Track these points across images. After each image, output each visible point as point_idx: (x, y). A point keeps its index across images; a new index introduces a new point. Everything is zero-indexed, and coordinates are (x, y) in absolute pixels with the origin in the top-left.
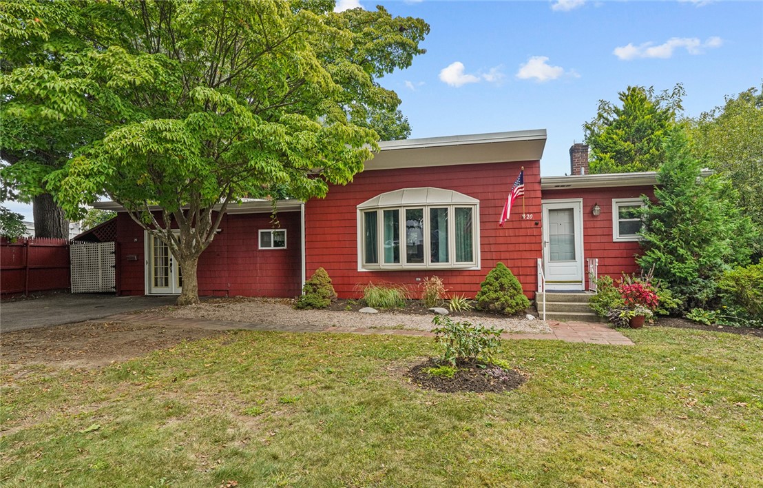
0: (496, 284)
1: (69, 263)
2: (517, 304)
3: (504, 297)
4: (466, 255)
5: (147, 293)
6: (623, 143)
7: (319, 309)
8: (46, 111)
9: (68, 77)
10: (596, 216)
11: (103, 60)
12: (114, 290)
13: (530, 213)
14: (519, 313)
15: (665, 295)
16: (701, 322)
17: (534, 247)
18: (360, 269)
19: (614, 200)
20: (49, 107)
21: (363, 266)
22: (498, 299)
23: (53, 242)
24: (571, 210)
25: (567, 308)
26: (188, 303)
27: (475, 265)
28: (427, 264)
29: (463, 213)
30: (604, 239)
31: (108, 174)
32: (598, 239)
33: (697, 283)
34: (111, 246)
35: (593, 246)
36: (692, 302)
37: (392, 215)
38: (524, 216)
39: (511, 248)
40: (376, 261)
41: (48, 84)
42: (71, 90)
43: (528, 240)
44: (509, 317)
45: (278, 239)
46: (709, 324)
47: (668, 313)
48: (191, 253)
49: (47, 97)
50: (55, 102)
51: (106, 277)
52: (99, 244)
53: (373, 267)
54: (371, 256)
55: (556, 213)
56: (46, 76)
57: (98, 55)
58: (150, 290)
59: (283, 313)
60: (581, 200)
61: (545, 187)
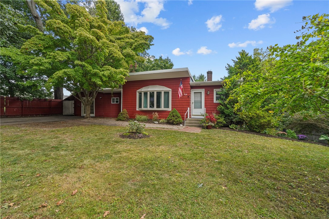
0: (172, 115)
1: (63, 107)
2: (177, 121)
3: (173, 119)
4: (167, 106)
5: (82, 115)
6: (238, 70)
7: (122, 121)
8: (41, 67)
9: (48, 59)
10: (208, 95)
11: (54, 55)
12: (73, 114)
13: (186, 93)
14: (178, 124)
15: (222, 120)
16: (232, 128)
17: (187, 104)
18: (137, 110)
19: (214, 90)
20: (42, 66)
21: (138, 109)
22: (172, 119)
23: (59, 100)
24: (201, 92)
25: (194, 123)
26: (87, 118)
27: (170, 109)
28: (155, 108)
29: (167, 93)
30: (211, 102)
31: (56, 82)
32: (209, 102)
33: (233, 116)
34: (73, 102)
35: (208, 104)
36: (232, 122)
37: (146, 94)
38: (184, 94)
39: (181, 104)
40: (141, 108)
41: (42, 61)
42: (47, 62)
43: (185, 102)
44: (175, 125)
45: (117, 100)
46: (235, 129)
47: (223, 125)
48: (88, 104)
49: (42, 64)
50: (43, 65)
51: (71, 111)
52: (70, 101)
53: (140, 109)
54: (140, 106)
55: (196, 94)
56: (41, 59)
57: (53, 54)
58: (83, 114)
59: (112, 121)
60: (204, 89)
61: (192, 85)
